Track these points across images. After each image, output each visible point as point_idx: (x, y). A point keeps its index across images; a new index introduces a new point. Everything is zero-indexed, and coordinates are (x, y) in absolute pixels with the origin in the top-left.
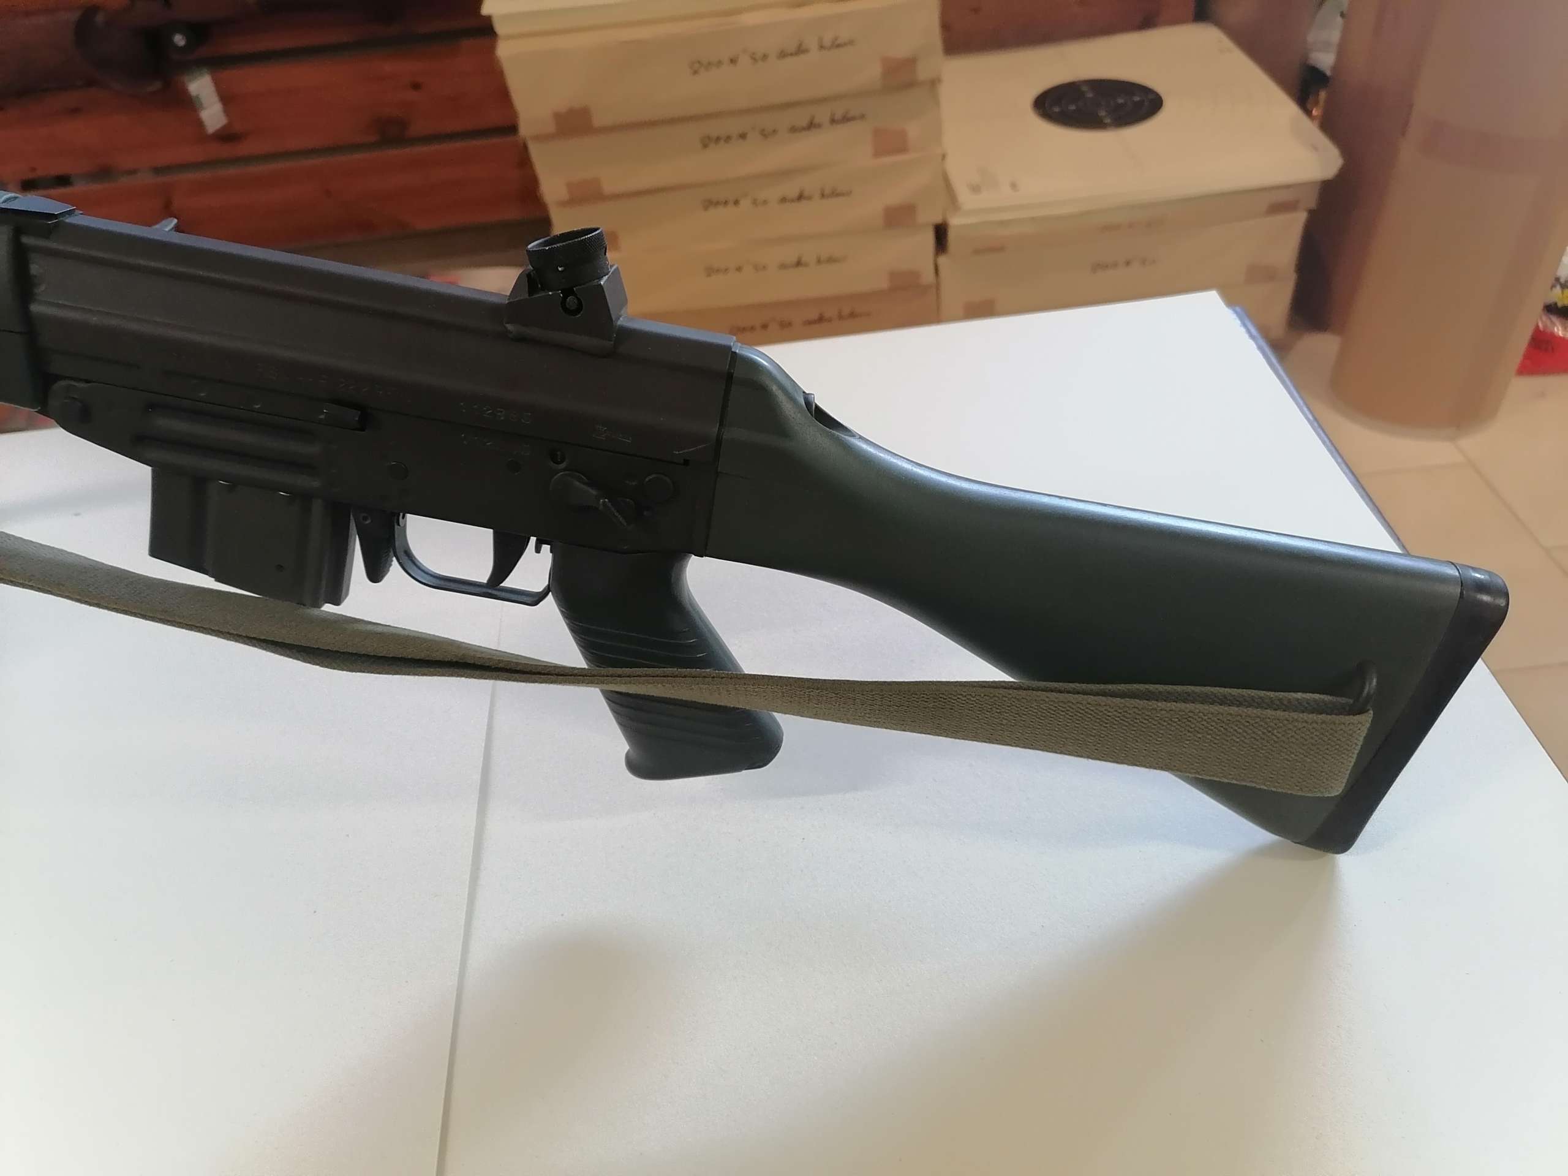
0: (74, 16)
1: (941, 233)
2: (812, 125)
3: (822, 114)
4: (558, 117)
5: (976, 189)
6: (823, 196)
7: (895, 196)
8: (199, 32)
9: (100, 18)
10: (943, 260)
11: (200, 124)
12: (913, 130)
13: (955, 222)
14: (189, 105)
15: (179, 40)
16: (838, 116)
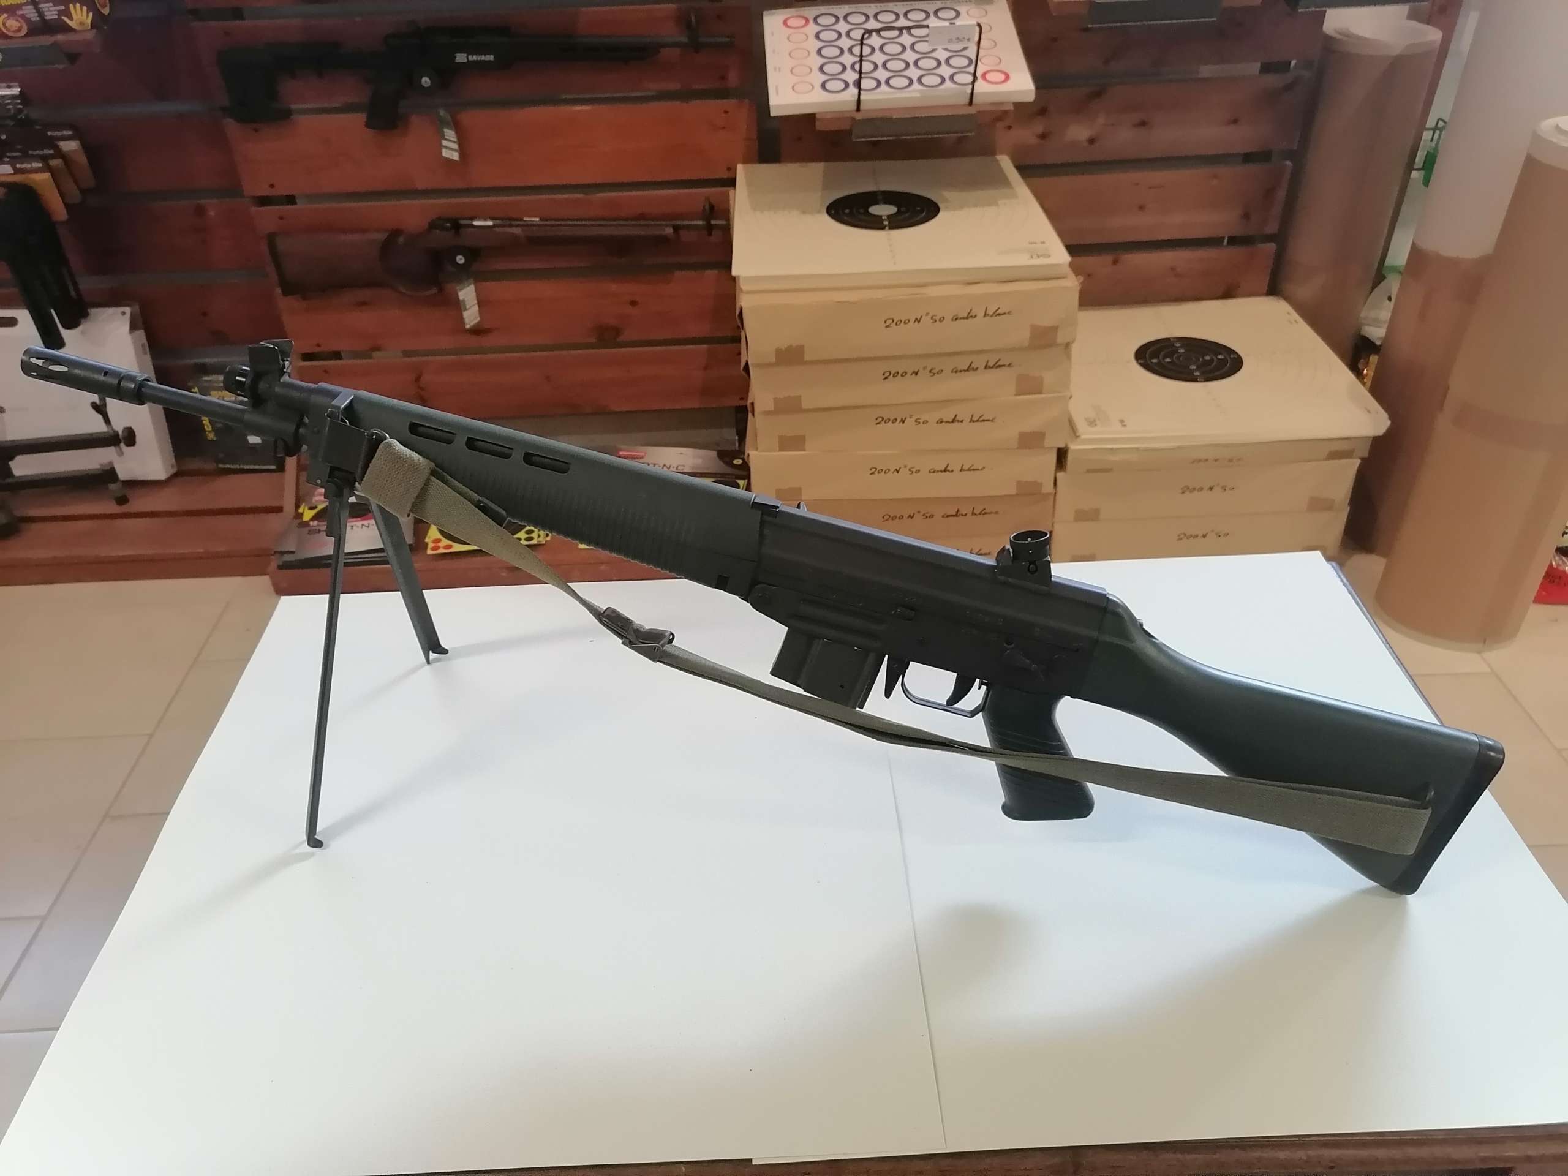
0: (381, 237)
1: (1062, 455)
2: (970, 369)
3: (979, 362)
4: (778, 352)
5: (1092, 423)
6: (972, 421)
7: (1031, 424)
8: (473, 254)
9: (401, 240)
10: (1060, 475)
11: (460, 319)
12: (1049, 378)
13: (1073, 447)
15: (460, 259)
16: (991, 364)
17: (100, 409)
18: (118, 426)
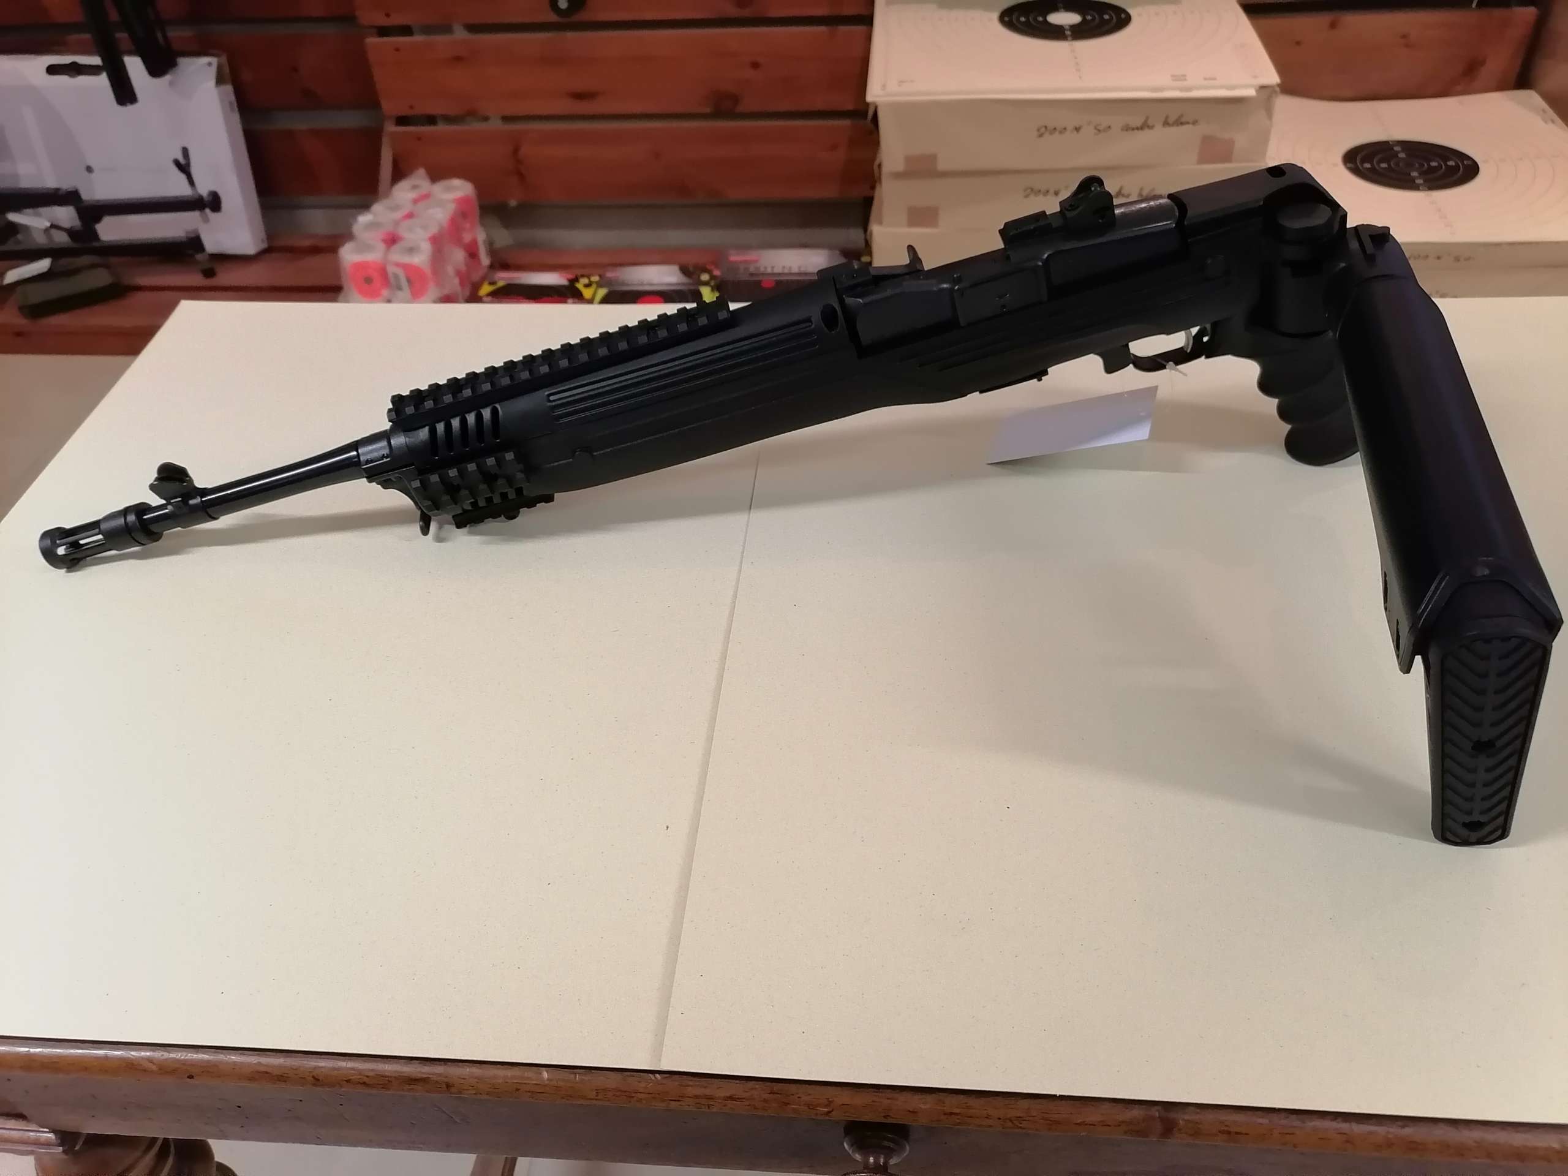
2: (1145, 126)
12: (1241, 140)
17: (184, 167)
18: (203, 190)
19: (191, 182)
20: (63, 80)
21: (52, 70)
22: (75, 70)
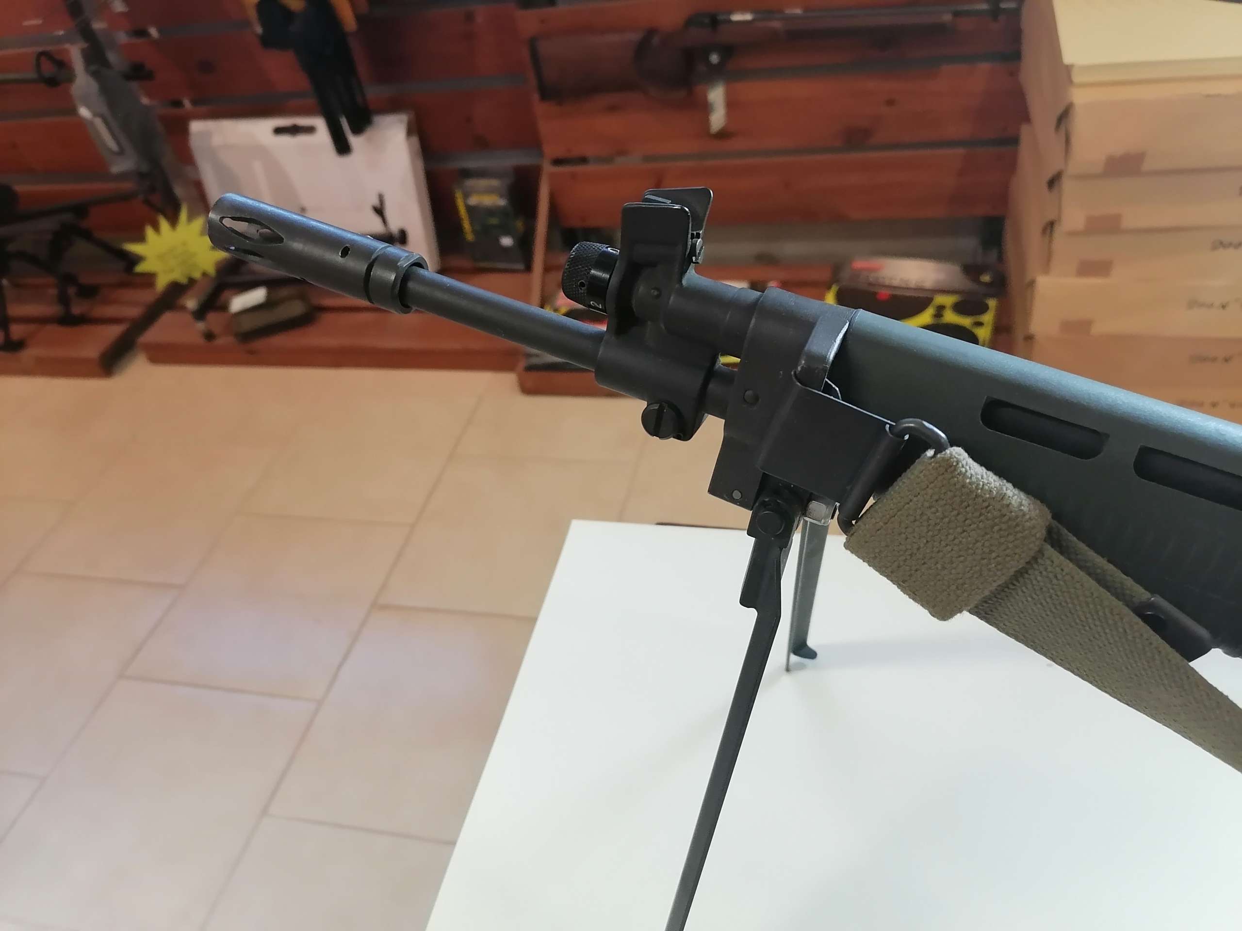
0: (635, 37)
4: (1110, 160)
8: (728, 51)
9: (656, 40)
11: (706, 122)
14: (706, 108)
15: (714, 58)
17: (379, 211)
18: (394, 226)
19: (384, 221)
20: (286, 140)
21: (278, 131)
22: (294, 130)
